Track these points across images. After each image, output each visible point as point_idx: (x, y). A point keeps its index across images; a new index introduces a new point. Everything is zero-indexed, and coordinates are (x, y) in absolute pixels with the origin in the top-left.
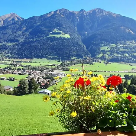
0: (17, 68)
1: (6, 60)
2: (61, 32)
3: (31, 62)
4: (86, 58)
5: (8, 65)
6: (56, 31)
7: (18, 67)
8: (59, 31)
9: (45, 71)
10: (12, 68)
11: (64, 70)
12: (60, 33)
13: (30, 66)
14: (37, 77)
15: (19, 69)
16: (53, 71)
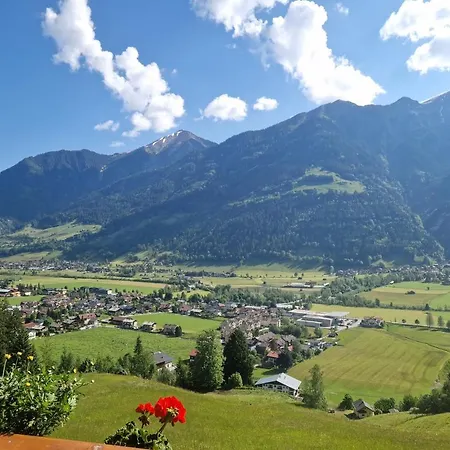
0: (188, 296)
1: (158, 268)
2: (333, 174)
3: (233, 276)
4: (426, 262)
5: (163, 286)
6: (317, 172)
7: (193, 293)
8: (324, 173)
9: (279, 306)
10: (175, 295)
11: (343, 302)
12: (329, 180)
13: (228, 287)
14: (253, 327)
15: (194, 300)
16: (306, 308)
